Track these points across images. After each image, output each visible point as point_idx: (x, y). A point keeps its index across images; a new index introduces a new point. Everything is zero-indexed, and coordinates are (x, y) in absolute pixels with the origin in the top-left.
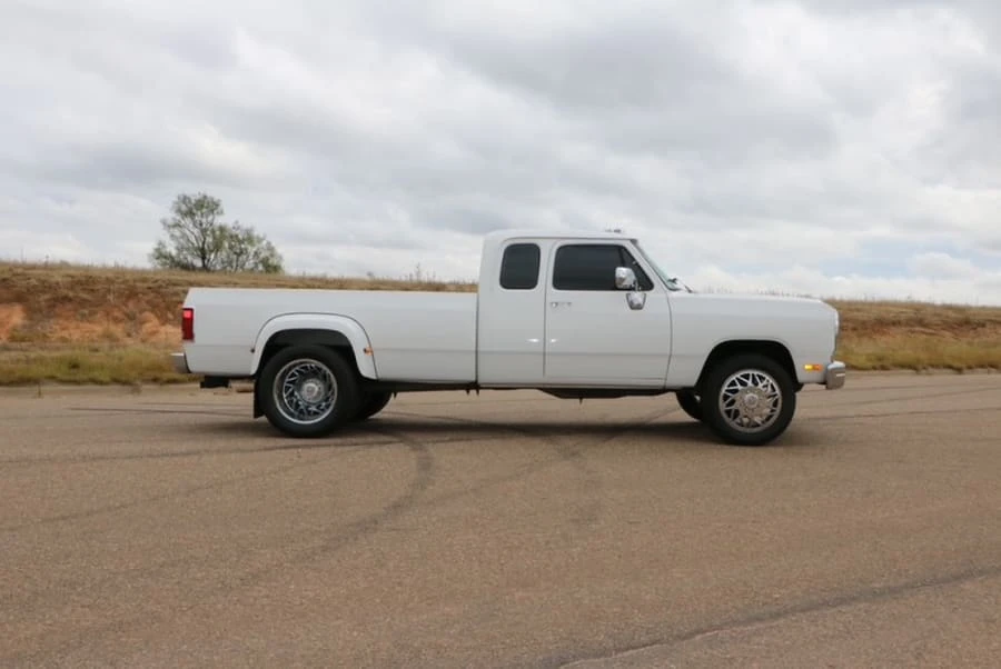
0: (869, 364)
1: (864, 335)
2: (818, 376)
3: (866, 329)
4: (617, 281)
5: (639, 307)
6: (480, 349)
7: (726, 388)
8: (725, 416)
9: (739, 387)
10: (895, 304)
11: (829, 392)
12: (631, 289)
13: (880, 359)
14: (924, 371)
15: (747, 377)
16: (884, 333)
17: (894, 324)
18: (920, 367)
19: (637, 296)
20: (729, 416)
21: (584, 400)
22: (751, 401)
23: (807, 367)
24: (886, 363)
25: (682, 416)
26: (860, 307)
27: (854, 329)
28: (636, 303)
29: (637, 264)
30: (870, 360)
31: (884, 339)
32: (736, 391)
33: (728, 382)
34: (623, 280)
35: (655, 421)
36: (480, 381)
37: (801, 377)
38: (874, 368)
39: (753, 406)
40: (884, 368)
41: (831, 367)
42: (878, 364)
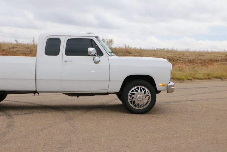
0: (204, 77)
1: (204, 65)
2: (164, 88)
3: (206, 63)
4: (89, 53)
5: (98, 62)
6: (37, 78)
7: (130, 93)
8: (130, 103)
9: (135, 92)
10: (218, 53)
11: (168, 94)
12: (95, 55)
13: (208, 75)
14: (225, 80)
15: (138, 88)
16: (212, 65)
17: (216, 61)
18: (223, 78)
19: (97, 58)
20: (132, 103)
21: (79, 97)
22: (140, 98)
23: (160, 85)
24: (210, 77)
25: (119, 102)
26: (204, 54)
27: (200, 63)
28: (96, 61)
29: (97, 46)
30: (204, 76)
31: (212, 67)
32: (134, 94)
33: (131, 90)
34: (91, 52)
35: (109, 104)
36: (38, 90)
37: (158, 88)
38: (206, 79)
39: (140, 100)
40: (209, 79)
41: (169, 84)
42: (207, 77)
